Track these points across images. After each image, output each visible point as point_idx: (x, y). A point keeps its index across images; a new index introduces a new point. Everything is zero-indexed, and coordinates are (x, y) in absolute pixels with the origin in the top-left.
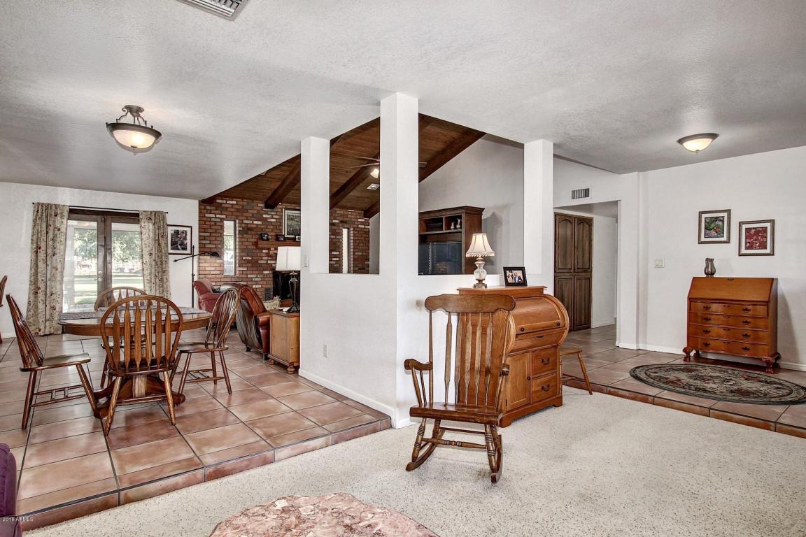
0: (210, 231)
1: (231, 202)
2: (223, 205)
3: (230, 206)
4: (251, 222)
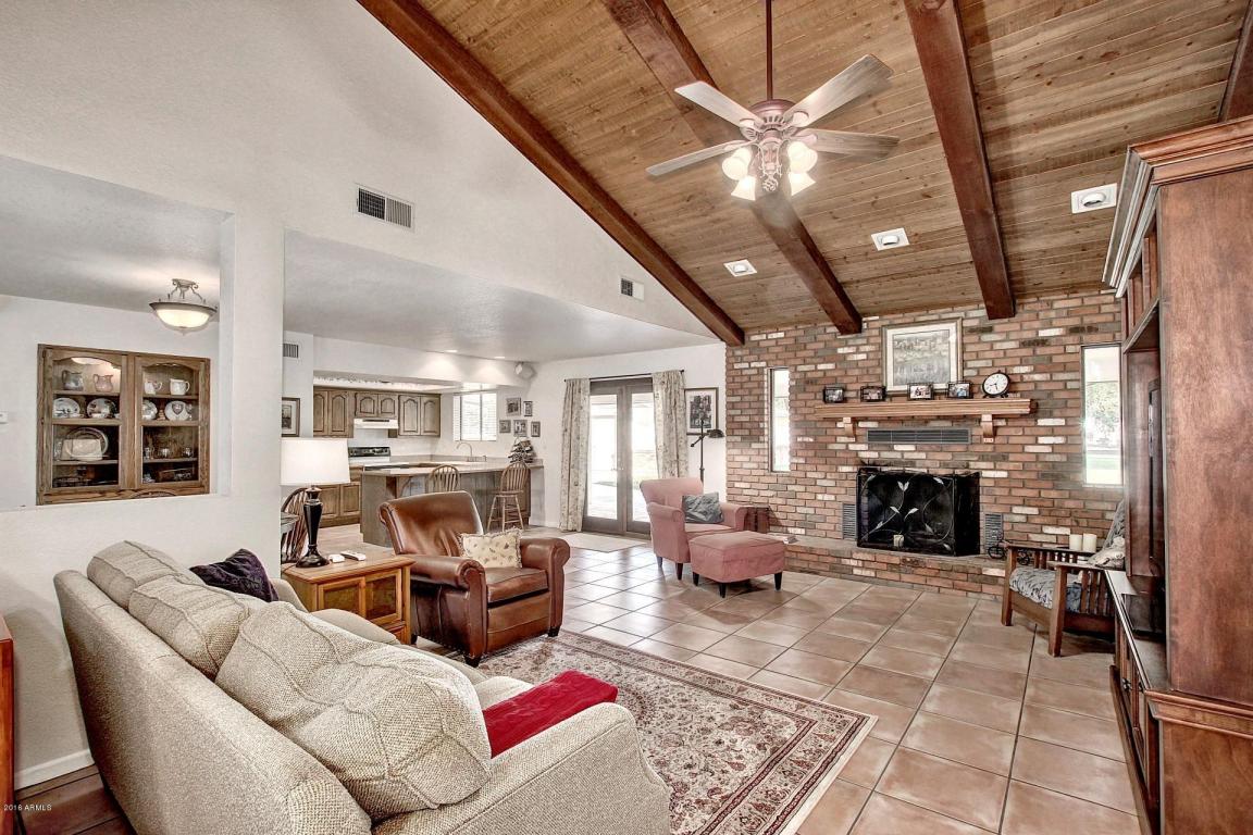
0: (740, 392)
1: (775, 336)
2: (762, 344)
3: (773, 343)
4: (812, 367)
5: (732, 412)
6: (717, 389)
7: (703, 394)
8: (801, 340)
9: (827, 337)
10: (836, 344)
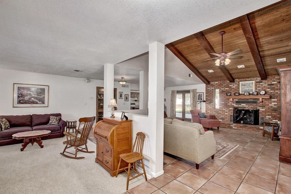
0: (209, 93)
1: (216, 83)
2: (213, 84)
3: (216, 84)
4: (224, 89)
5: (207, 97)
6: (203, 93)
7: (200, 94)
8: (222, 84)
9: (227, 83)
10: (229, 84)
